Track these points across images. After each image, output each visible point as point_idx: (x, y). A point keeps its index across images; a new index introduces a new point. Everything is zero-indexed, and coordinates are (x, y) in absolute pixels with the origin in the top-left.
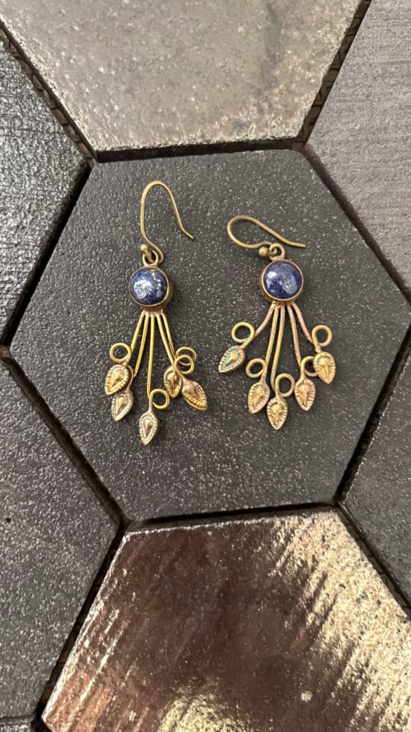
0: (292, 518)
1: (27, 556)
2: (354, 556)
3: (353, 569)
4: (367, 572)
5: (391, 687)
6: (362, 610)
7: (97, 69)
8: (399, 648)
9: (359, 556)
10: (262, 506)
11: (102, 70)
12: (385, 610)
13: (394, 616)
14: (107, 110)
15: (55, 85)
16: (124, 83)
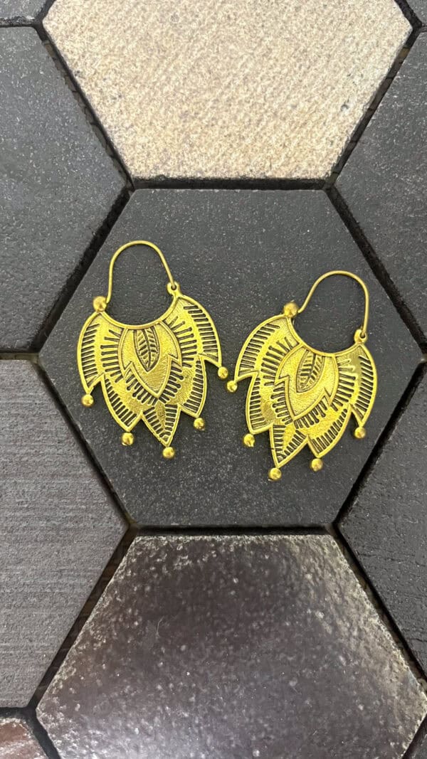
0: (175, 176)
1: (417, 168)
2: (120, 137)
3: (122, 125)
4: (109, 120)
5: (97, 17)
6: (117, 87)
7: (324, 617)
8: (86, 50)
9: (116, 136)
10: (202, 190)
11: (321, 615)
12: (96, 85)
13: (88, 79)
14: (317, 574)
15: (365, 602)
16: (300, 599)
